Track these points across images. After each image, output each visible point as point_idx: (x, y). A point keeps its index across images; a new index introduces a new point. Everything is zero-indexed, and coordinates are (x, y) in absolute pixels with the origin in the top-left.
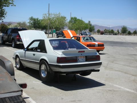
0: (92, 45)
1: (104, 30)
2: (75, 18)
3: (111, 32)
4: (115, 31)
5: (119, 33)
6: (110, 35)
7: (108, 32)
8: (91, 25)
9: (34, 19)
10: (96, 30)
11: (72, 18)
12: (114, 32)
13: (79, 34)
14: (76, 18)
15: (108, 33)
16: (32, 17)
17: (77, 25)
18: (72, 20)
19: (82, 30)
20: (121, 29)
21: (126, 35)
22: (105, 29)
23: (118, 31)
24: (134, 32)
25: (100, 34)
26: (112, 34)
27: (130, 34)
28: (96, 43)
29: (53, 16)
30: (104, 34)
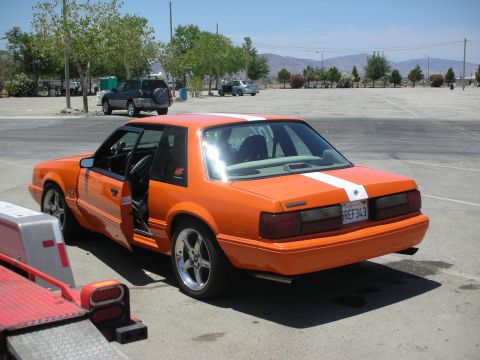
0: (312, 216)
1: (305, 72)
2: (191, 28)
3: (331, 78)
4: (343, 75)
5: (357, 79)
6: (327, 87)
7: (317, 77)
8: (253, 54)
9: (26, 35)
10: (274, 72)
11: (180, 31)
12: (340, 76)
13: (210, 89)
14: (197, 28)
15: (317, 80)
16: (16, 31)
17: (198, 53)
18: (182, 37)
19: (222, 75)
20: (366, 64)
21: (384, 86)
22: (308, 67)
23: (355, 72)
24: (413, 72)
25: (288, 85)
26: (335, 84)
27: (396, 80)
28: (356, 192)
29: (83, 14)
30: (306, 87)
